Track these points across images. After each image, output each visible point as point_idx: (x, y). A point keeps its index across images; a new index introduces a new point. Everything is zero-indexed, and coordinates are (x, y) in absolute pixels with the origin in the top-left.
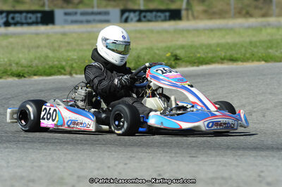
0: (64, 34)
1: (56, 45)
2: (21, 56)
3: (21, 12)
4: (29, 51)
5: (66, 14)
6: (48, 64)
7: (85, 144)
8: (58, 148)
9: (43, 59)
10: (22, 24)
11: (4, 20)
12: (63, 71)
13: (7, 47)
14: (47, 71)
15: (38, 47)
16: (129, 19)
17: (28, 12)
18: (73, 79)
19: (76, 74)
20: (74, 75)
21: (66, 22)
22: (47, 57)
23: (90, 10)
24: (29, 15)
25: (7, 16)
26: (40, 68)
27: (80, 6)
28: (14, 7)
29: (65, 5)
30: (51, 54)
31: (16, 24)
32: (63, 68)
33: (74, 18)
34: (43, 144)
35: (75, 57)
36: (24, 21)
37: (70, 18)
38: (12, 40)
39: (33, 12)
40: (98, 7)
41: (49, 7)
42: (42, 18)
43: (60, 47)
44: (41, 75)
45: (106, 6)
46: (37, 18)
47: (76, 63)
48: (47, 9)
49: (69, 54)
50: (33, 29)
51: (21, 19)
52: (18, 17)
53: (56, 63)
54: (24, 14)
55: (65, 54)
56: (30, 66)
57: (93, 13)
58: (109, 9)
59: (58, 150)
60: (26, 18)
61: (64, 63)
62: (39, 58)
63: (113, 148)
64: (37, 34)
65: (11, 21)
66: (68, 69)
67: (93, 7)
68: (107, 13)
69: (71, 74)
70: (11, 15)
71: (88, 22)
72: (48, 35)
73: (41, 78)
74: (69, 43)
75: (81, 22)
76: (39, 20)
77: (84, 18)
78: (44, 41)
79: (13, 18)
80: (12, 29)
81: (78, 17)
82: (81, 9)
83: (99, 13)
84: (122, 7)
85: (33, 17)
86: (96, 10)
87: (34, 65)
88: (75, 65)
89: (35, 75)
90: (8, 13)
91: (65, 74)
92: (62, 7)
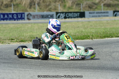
0: (89, 22)
1: (86, 26)
2: (71, 31)
3: (71, 13)
4: (75, 29)
5: (90, 13)
6: (82, 35)
7: (99, 69)
8: (87, 71)
9: (80, 32)
10: (71, 17)
11: (64, 16)
12: (89, 37)
13: (65, 27)
14: (82, 38)
15: (78, 27)
16: (117, 15)
17: (74, 12)
18: (93, 41)
19: (94, 39)
20: (93, 39)
21: (90, 16)
22: (82, 31)
23: (100, 11)
24: (75, 14)
25: (65, 14)
26: (79, 36)
27: (96, 10)
28: (68, 10)
29: (89, 9)
30: (83, 30)
31: (69, 18)
32: (89, 36)
33: (93, 15)
34: (81, 69)
35: (94, 32)
36: (72, 16)
37: (91, 15)
38: (67, 24)
39: (76, 12)
40: (103, 10)
41: (83, 10)
42: (80, 15)
43: (87, 27)
44: (80, 39)
45: (107, 10)
46: (78, 15)
47: (94, 34)
48: (82, 11)
49: (91, 30)
50: (76, 19)
51: (71, 15)
52: (70, 15)
53: (86, 34)
54: (72, 13)
55: (89, 30)
56: (75, 36)
57: (101, 13)
58: (108, 11)
59: (87, 72)
60: (73, 15)
61: (89, 34)
62: (79, 32)
63: (111, 71)
64: (78, 22)
65: (67, 16)
66: (91, 37)
67: (101, 10)
68: (107, 13)
69: (92, 39)
70: (67, 14)
71: (99, 16)
72: (82, 22)
73: (80, 40)
74: (91, 25)
75: (96, 16)
76: (79, 16)
77: (98, 15)
78: (81, 25)
79: (68, 15)
80: (67, 20)
81: (95, 14)
82: (96, 11)
83: (104, 13)
84: (114, 10)
85: (76, 15)
86: (103, 11)
87: (77, 35)
88: (94, 35)
89: (77, 39)
90: (66, 13)
91: (89, 39)
92: (88, 10)
